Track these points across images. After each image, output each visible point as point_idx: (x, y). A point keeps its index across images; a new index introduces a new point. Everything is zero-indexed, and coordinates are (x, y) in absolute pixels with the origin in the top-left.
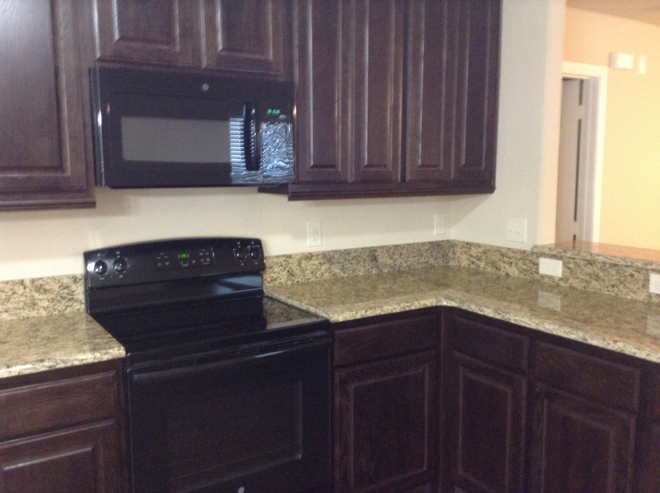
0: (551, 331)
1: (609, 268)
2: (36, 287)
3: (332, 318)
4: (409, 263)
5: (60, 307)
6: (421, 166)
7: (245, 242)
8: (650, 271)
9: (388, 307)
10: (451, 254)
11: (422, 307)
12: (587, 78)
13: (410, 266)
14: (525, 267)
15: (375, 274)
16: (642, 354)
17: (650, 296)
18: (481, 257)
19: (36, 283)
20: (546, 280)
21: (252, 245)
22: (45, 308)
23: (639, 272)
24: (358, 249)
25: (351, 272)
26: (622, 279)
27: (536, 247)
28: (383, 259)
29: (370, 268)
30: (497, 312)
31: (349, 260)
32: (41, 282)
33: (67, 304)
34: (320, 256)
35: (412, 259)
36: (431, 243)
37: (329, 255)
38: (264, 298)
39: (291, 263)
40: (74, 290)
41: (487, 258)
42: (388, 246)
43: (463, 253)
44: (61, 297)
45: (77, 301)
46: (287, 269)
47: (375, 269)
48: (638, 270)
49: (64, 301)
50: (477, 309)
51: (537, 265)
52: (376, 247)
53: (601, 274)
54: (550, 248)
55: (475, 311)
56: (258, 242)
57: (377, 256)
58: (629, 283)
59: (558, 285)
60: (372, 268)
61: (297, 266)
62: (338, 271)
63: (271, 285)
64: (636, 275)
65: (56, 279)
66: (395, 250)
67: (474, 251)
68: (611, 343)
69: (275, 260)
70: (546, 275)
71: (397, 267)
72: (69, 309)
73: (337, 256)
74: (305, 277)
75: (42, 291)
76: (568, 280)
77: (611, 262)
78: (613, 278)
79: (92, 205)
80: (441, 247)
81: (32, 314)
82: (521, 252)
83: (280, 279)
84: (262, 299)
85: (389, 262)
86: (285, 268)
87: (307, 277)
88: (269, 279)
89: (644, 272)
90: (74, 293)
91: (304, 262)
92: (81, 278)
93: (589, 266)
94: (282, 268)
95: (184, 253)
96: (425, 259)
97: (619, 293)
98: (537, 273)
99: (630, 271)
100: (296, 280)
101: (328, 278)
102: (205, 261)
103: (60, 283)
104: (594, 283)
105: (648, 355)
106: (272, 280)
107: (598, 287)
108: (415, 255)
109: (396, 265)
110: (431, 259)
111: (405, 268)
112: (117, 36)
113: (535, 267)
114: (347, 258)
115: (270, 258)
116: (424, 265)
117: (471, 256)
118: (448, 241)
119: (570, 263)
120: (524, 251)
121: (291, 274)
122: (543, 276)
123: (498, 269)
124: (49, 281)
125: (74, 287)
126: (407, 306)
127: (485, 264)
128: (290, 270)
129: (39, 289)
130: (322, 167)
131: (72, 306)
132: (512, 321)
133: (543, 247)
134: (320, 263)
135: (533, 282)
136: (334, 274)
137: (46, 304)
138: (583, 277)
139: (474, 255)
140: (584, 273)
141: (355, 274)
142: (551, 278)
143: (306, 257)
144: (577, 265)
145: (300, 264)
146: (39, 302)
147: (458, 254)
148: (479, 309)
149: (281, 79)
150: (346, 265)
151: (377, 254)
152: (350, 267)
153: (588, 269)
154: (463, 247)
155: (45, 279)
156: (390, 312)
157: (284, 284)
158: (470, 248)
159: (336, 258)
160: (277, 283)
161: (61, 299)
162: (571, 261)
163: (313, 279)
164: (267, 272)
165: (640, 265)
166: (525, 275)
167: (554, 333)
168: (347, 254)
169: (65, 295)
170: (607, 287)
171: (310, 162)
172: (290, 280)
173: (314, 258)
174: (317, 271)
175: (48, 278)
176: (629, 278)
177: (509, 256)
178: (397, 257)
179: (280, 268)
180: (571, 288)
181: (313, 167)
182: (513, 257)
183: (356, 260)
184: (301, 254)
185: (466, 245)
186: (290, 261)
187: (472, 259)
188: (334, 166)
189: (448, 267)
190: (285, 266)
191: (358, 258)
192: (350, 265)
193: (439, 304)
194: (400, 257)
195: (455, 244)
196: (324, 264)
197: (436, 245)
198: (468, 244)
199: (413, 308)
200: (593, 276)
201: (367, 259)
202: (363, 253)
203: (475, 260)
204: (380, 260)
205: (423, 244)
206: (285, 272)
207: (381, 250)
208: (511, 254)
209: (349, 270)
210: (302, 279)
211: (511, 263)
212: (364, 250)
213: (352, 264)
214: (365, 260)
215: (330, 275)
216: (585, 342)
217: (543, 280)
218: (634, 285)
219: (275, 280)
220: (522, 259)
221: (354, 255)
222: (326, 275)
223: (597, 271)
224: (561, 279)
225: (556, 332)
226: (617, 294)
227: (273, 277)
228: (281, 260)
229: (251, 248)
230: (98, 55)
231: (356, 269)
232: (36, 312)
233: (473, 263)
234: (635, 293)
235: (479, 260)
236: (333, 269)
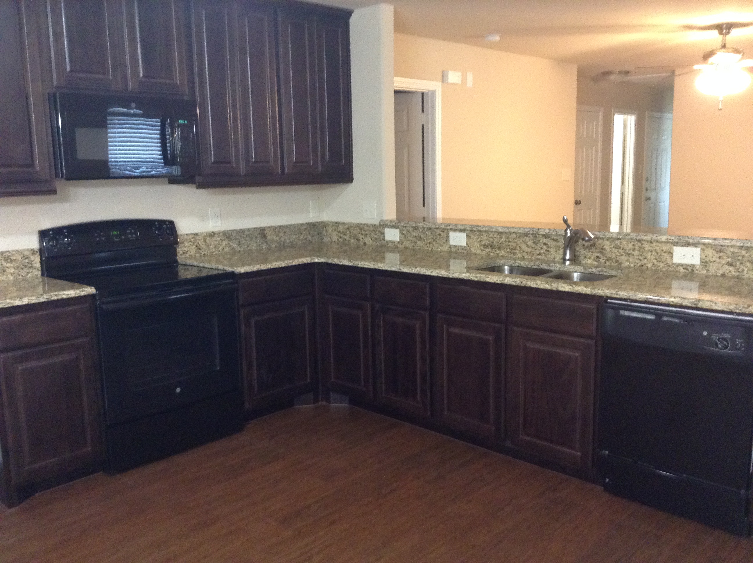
0: (382, 267)
1: (427, 231)
2: (5, 257)
3: (236, 270)
4: (291, 240)
5: (23, 273)
6: (296, 162)
7: (162, 222)
8: (449, 231)
9: (276, 263)
10: (324, 233)
11: (300, 263)
12: (427, 91)
13: (292, 242)
14: (376, 236)
15: (265, 248)
16: (428, 273)
17: (450, 247)
18: (346, 232)
19: (4, 255)
20: (390, 244)
21: (166, 225)
22: (12, 274)
23: (443, 232)
24: (251, 229)
25: (246, 247)
26: (435, 238)
27: (382, 221)
28: (270, 236)
29: (260, 243)
30: (350, 261)
31: (243, 237)
32: (8, 253)
33: (28, 271)
34: (221, 234)
35: (294, 237)
36: (308, 224)
37: (228, 233)
38: (179, 266)
39: (199, 240)
40: (32, 260)
41: (350, 232)
42: (274, 227)
43: (333, 230)
44: (23, 265)
45: (35, 269)
46: (195, 244)
47: (265, 244)
48: (443, 230)
49: (25, 269)
50: (338, 261)
51: (383, 234)
52: (264, 227)
53: (422, 236)
54: (391, 221)
55: (337, 263)
56: (171, 223)
57: (265, 234)
58: (439, 240)
59: (397, 247)
60: (262, 243)
61: (203, 242)
62: (236, 246)
63: (183, 256)
64: (442, 234)
65: (19, 252)
66: (280, 229)
67: (341, 228)
68: (414, 269)
69: (186, 237)
70: (389, 241)
71: (282, 243)
72: (29, 275)
73: (234, 235)
74: (210, 250)
75: (9, 260)
76: (403, 243)
77: (427, 226)
78: (429, 238)
79: (53, 192)
80: (316, 226)
81: (2, 278)
82: (373, 226)
83: (190, 252)
84: (177, 266)
85: (276, 238)
86: (193, 243)
87: (211, 251)
88: (181, 252)
89: (446, 231)
90: (33, 263)
91: (208, 238)
92: (37, 250)
93: (415, 231)
94: (191, 244)
95: (115, 231)
96: (304, 236)
97: (433, 248)
98: (384, 240)
99: (438, 231)
100: (203, 253)
101: (228, 251)
102: (132, 237)
103: (22, 254)
104: (419, 242)
105: (431, 272)
106: (184, 253)
107: (421, 245)
108: (296, 233)
109: (281, 241)
110: (309, 236)
111: (288, 243)
112: (68, 69)
113: (383, 235)
114: (243, 235)
115: (181, 236)
116: (303, 241)
117: (339, 232)
118: (322, 222)
119: (404, 230)
120: (375, 225)
121: (199, 248)
122: (387, 242)
123: (358, 240)
124: (14, 253)
125: (32, 258)
126: (289, 263)
127: (350, 238)
128: (198, 245)
129: (7, 260)
130: (222, 162)
131: (31, 272)
132: (360, 266)
133: (387, 221)
134: (221, 239)
135: (382, 246)
136: (233, 249)
137: (12, 270)
138: (412, 239)
139: (341, 231)
140: (412, 236)
141: (249, 248)
142: (393, 242)
143: (210, 235)
144: (408, 231)
145: (205, 240)
146: (7, 270)
147: (330, 232)
148: (339, 261)
149: (186, 98)
150: (242, 241)
151: (265, 232)
152: (245, 243)
153: (415, 234)
154: (333, 226)
155: (11, 252)
156: (278, 266)
157: (193, 256)
158: (338, 226)
159: (233, 236)
160: (188, 255)
161: (23, 267)
162: (404, 228)
163: (216, 252)
164: (180, 247)
165: (443, 227)
166: (376, 243)
167: (384, 268)
168: (242, 232)
169: (27, 264)
170: (426, 244)
171: (211, 159)
172: (198, 253)
173: (216, 236)
174: (219, 245)
175: (14, 251)
176: (438, 237)
177: (365, 229)
178: (282, 235)
179: (190, 243)
180: (406, 248)
181: (215, 162)
182: (368, 230)
183: (250, 237)
184: (206, 232)
185: (335, 224)
186: (197, 238)
187: (340, 235)
188: (229, 163)
189: (322, 243)
190: (193, 242)
191: (251, 236)
192: (245, 241)
193: (313, 261)
194: (284, 235)
195: (327, 224)
196: (224, 240)
197: (312, 225)
198: (336, 223)
199: (294, 264)
200: (418, 238)
201: (258, 236)
202: (255, 232)
203: (342, 235)
204: (269, 237)
205: (302, 225)
206: (194, 247)
207: (269, 229)
208: (366, 228)
209: (244, 245)
210: (207, 252)
211: (367, 234)
212: (256, 229)
213: (246, 240)
214: (256, 237)
215: (229, 249)
216: (400, 271)
217: (388, 244)
218: (442, 241)
219: (187, 252)
220: (373, 230)
221: (247, 233)
222: (227, 249)
223: (420, 234)
224: (399, 242)
225: (385, 268)
226: (432, 249)
227: (184, 250)
228: (190, 237)
229: (167, 227)
230: (55, 83)
231: (250, 244)
232: (5, 276)
233: (341, 237)
234: (442, 246)
235: (345, 234)
236: (231, 244)
